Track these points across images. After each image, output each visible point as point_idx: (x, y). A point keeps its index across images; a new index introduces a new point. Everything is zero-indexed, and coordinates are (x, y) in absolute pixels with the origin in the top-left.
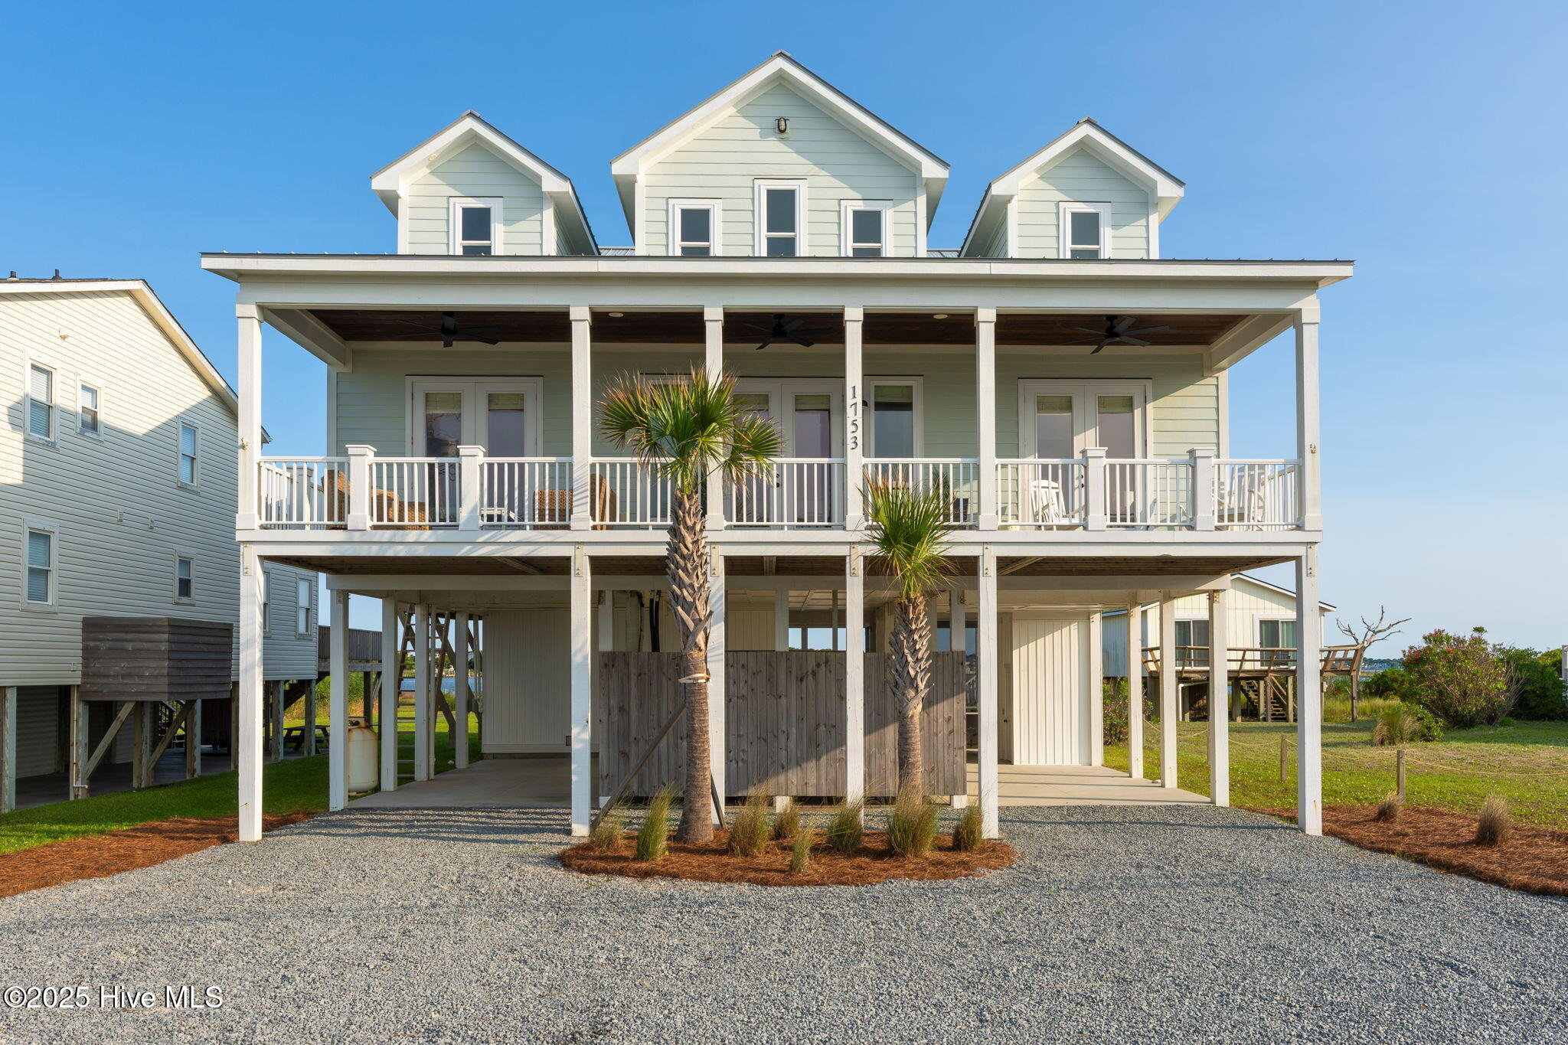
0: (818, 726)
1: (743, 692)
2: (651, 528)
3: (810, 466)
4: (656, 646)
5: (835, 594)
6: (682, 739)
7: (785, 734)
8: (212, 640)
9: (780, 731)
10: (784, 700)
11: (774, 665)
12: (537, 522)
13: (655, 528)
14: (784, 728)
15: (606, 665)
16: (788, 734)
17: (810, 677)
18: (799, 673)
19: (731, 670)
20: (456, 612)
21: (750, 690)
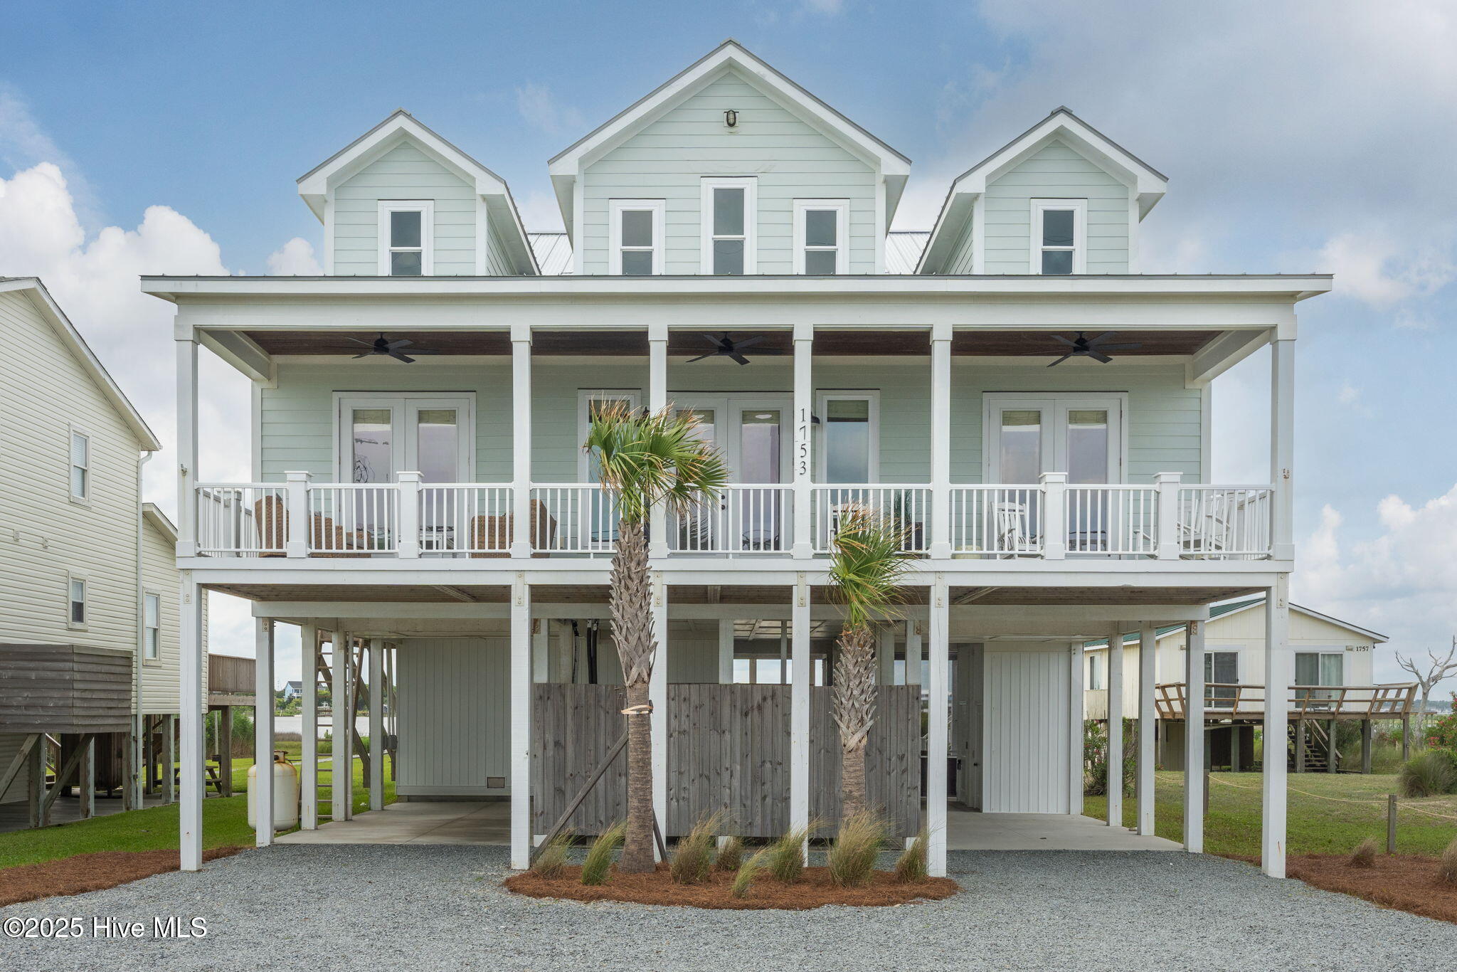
0: (764, 762)
1: (685, 727)
2: (592, 555)
3: (757, 492)
4: (593, 679)
5: (784, 623)
6: (620, 775)
7: (729, 771)
8: (114, 669)
9: (723, 769)
10: (727, 736)
11: (718, 699)
12: (476, 550)
13: (597, 555)
14: (727, 765)
15: (541, 697)
16: (732, 772)
17: (756, 712)
18: (744, 707)
19: (672, 703)
20: (370, 640)
21: (691, 725)
